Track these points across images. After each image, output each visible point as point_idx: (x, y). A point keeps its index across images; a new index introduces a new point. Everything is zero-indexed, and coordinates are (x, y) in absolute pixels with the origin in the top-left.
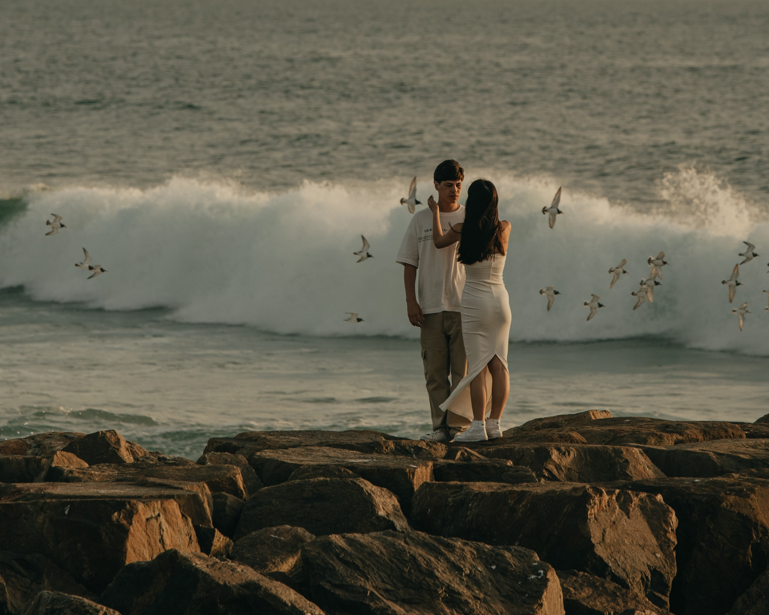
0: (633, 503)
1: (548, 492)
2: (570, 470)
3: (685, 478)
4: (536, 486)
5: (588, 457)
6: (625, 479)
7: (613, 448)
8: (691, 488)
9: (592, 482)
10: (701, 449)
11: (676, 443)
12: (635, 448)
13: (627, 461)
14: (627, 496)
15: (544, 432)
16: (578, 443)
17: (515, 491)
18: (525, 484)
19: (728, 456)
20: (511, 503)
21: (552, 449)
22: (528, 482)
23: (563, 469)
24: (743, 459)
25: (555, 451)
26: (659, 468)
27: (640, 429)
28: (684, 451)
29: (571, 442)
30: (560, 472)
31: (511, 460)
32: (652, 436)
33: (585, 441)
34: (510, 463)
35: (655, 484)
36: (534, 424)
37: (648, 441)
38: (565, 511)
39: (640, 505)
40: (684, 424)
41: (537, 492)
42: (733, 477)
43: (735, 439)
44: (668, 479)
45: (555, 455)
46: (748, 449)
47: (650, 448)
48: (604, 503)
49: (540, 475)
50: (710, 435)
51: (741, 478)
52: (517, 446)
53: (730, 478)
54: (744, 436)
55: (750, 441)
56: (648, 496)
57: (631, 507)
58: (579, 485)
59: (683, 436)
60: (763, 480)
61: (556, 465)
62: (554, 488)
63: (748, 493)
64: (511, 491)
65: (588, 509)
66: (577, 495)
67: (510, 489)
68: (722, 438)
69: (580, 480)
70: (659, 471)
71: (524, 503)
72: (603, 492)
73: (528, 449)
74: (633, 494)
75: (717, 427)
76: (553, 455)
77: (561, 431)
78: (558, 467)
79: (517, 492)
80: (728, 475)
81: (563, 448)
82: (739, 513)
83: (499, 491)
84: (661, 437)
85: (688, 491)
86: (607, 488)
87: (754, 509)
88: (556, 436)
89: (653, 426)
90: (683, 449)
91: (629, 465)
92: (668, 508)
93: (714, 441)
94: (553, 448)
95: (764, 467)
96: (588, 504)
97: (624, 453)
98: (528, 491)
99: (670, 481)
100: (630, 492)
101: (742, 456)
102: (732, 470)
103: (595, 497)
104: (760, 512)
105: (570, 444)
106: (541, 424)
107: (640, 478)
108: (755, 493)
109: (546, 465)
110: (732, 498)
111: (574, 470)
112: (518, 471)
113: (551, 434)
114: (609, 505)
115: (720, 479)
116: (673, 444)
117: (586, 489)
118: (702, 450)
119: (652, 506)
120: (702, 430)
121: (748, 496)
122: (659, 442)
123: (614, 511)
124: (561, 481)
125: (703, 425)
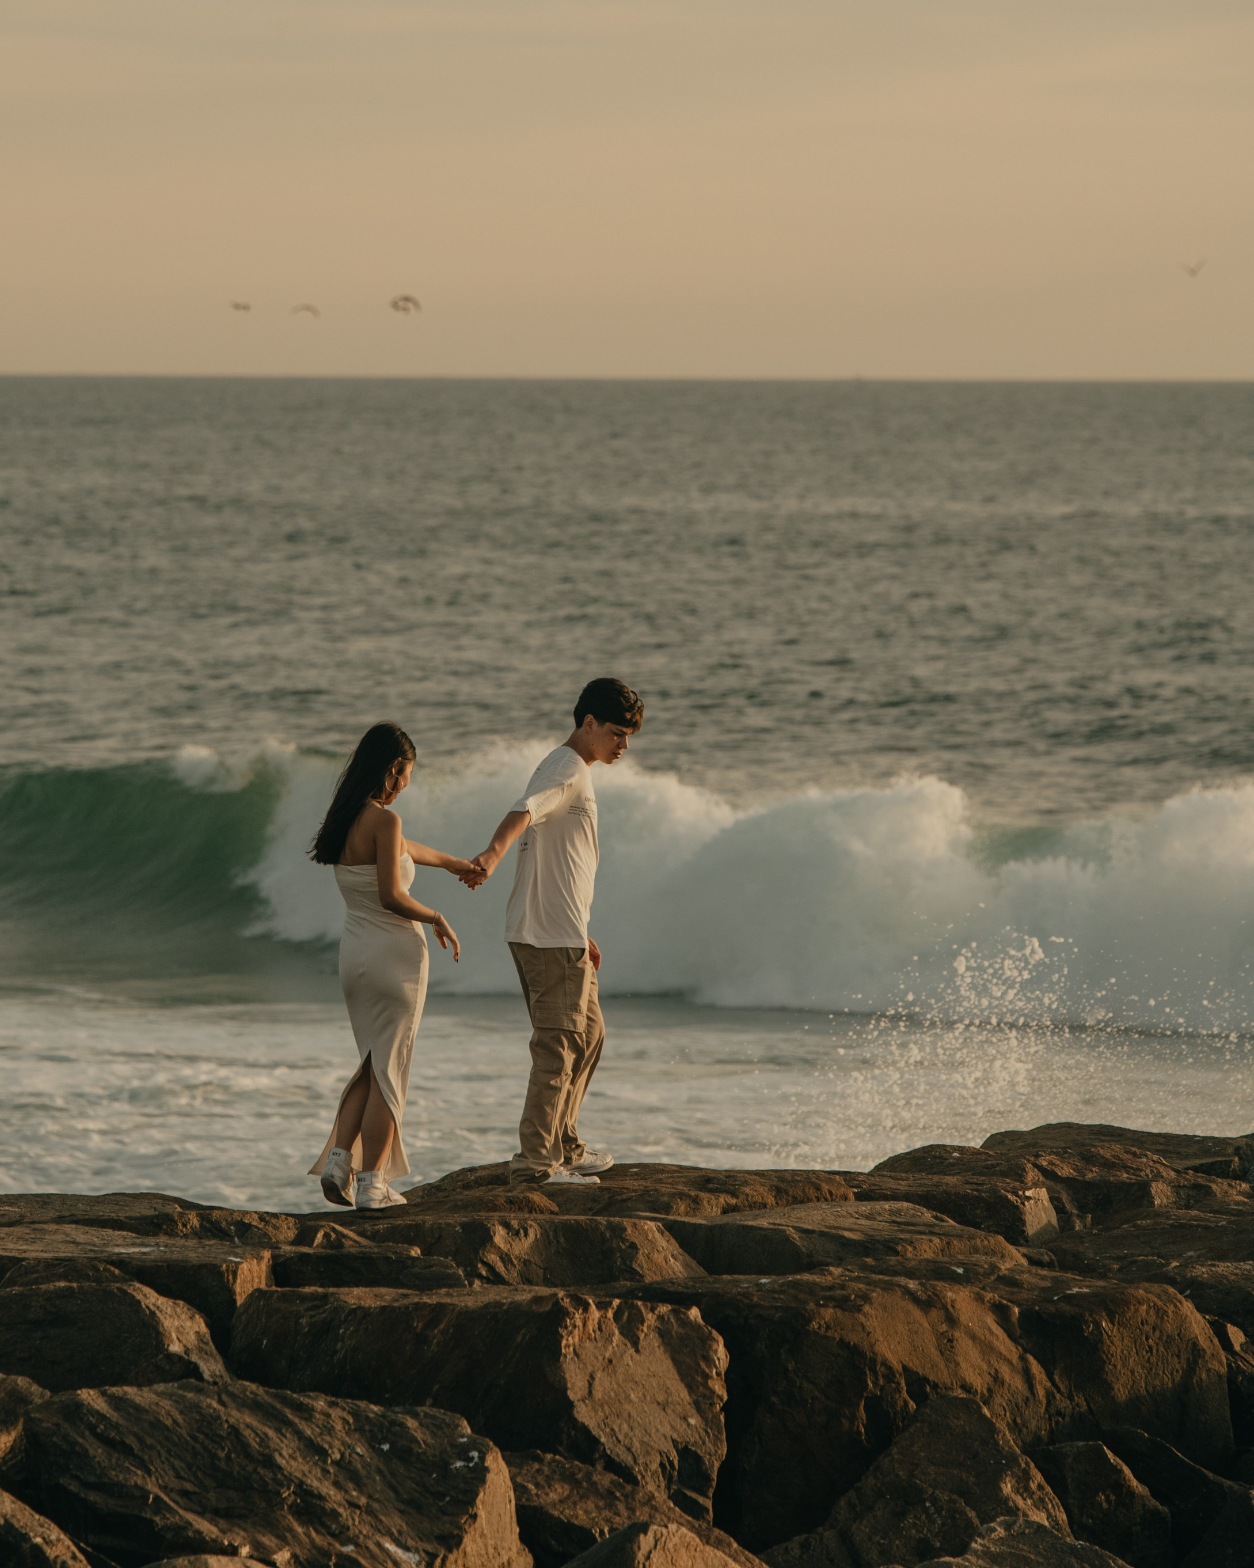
0: (646, 1325)
1: (487, 1306)
2: (528, 1263)
3: (741, 1277)
4: (464, 1295)
5: (562, 1240)
6: (631, 1280)
7: (608, 1221)
8: (752, 1295)
9: (569, 1286)
10: (771, 1221)
11: (725, 1212)
12: (649, 1222)
13: (633, 1246)
14: (634, 1312)
15: (478, 1193)
16: (542, 1212)
17: (425, 1303)
18: (443, 1291)
19: (822, 1234)
20: (417, 1325)
21: (494, 1225)
22: (450, 1286)
23: (516, 1262)
24: (850, 1240)
25: (500, 1228)
26: (694, 1258)
27: (658, 1186)
28: (740, 1225)
29: (530, 1212)
30: (509, 1267)
31: (418, 1247)
32: (681, 1199)
33: (556, 1209)
34: (416, 1253)
35: (687, 1288)
36: (461, 1177)
37: (672, 1207)
38: (519, 1339)
39: (659, 1329)
40: (739, 1175)
41: (466, 1306)
42: (831, 1273)
43: (834, 1203)
44: (711, 1279)
45: (501, 1236)
46: (859, 1222)
47: (676, 1222)
48: (592, 1325)
49: (472, 1274)
50: (787, 1194)
51: (846, 1276)
52: (429, 1219)
53: (825, 1275)
54: (851, 1196)
55: (863, 1205)
56: (673, 1311)
57: (642, 1331)
58: (544, 1291)
59: (737, 1197)
60: (886, 1278)
61: (502, 1254)
62: (497, 1298)
63: (859, 1303)
64: (417, 1304)
65: (562, 1337)
66: (542, 1310)
67: (416, 1300)
68: (810, 1200)
69: (547, 1283)
70: (694, 1264)
71: (442, 1326)
72: (589, 1304)
73: (449, 1225)
74: (646, 1307)
75: (801, 1181)
76: (497, 1235)
77: (510, 1191)
78: (506, 1258)
79: (430, 1305)
80: (823, 1270)
81: (515, 1223)
82: (841, 1340)
83: (396, 1304)
84: (696, 1201)
85: (746, 1301)
86: (597, 1296)
87: (869, 1333)
88: (501, 1201)
89: (683, 1180)
90: (738, 1222)
91: (637, 1253)
92: (711, 1333)
93: (796, 1206)
94: (496, 1222)
95: (887, 1255)
96: (561, 1327)
97: (629, 1230)
98: (450, 1305)
99: (714, 1283)
100: (640, 1303)
101: (846, 1234)
102: (829, 1260)
103: (574, 1314)
104: (881, 1339)
105: (527, 1216)
106: (473, 1178)
107: (657, 1278)
108: (871, 1304)
109: (483, 1254)
110: (828, 1313)
111: (536, 1265)
112: (432, 1266)
113: (492, 1196)
114: (600, 1329)
115: (806, 1277)
116: (719, 1213)
117: (558, 1299)
118: (774, 1224)
119: (680, 1330)
120: (774, 1186)
121: (859, 1310)
122: (694, 1209)
123: (609, 1340)
124: (511, 1285)
125: (776, 1177)
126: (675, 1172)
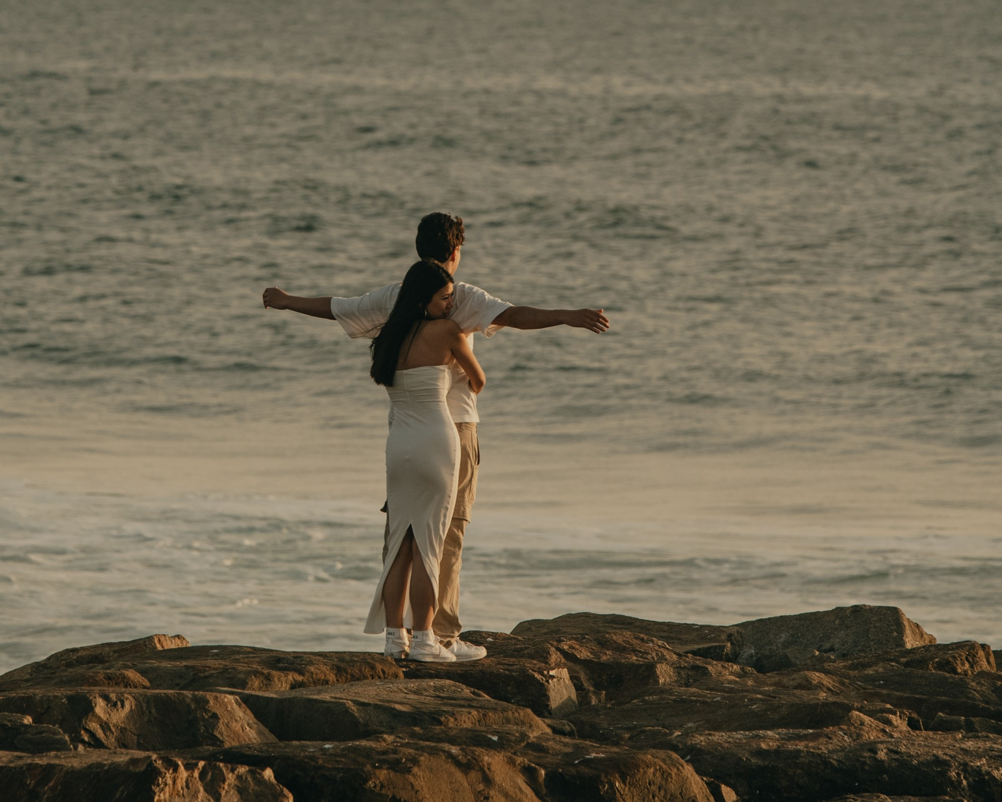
0: (227, 783)
1: (90, 767)
2: (124, 731)
3: (308, 743)
4: (70, 757)
5: (153, 711)
6: (213, 745)
7: (193, 695)
8: (318, 758)
9: (160, 750)
10: (333, 695)
11: (293, 687)
12: (228, 696)
13: (215, 716)
14: (216, 772)
15: (81, 670)
16: (136, 687)
17: (37, 764)
18: (53, 753)
19: (376, 706)
20: (30, 783)
21: (95, 698)
22: (58, 750)
23: (113, 730)
24: (400, 712)
25: (101, 700)
26: (267, 727)
27: (236, 665)
28: (306, 699)
29: (126, 686)
30: (108, 733)
31: (30, 715)
32: (255, 676)
33: (148, 684)
34: (28, 721)
35: (262, 752)
36: (65, 657)
37: (248, 683)
38: (118, 795)
39: (238, 787)
40: (305, 656)
41: (72, 767)
42: (384, 740)
43: (386, 680)
44: (282, 744)
45: (101, 707)
46: (408, 696)
47: (251, 696)
48: (180, 783)
49: (77, 740)
50: (347, 673)
51: (398, 742)
52: (39, 692)
53: (379, 741)
54: (401, 675)
55: (411, 682)
56: (250, 771)
57: (224, 788)
58: (140, 754)
59: (303, 675)
60: (433, 744)
61: (102, 722)
62: (99, 760)
63: (409, 765)
64: (30, 764)
65: (155, 793)
66: (137, 770)
67: (29, 761)
68: (366, 678)
69: (140, 747)
70: (266, 731)
71: (51, 784)
72: (178, 765)
73: (56, 697)
74: (227, 768)
75: (358, 661)
76: (98, 706)
77: (108, 668)
78: (105, 726)
79: (41, 766)
80: (378, 737)
81: (113, 696)
82: (394, 797)
83: (12, 765)
84: (268, 678)
85: (313, 764)
86: (185, 758)
87: (417, 792)
88: (101, 676)
89: (256, 659)
90: (304, 696)
91: (218, 722)
92: (282, 791)
93: (354, 683)
94: (97, 695)
95: (432, 725)
96: (154, 785)
97: (211, 703)
98: (59, 765)
99: (285, 747)
100: (221, 765)
101: (398, 707)
102: (382, 729)
103: (165, 774)
104: (428, 796)
105: (123, 690)
106: (75, 657)
107: (235, 744)
108: (419, 766)
109: (86, 723)
110: (383, 774)
111: (131, 731)
112: (42, 732)
113: (93, 673)
114: (187, 787)
115: (364, 743)
116: (287, 689)
117: (151, 761)
118: (335, 698)
119: (256, 788)
120: (334, 665)
121: (409, 771)
122: (266, 685)
123: (195, 795)
124: (110, 749)
125: (336, 657)
126: (249, 653)
